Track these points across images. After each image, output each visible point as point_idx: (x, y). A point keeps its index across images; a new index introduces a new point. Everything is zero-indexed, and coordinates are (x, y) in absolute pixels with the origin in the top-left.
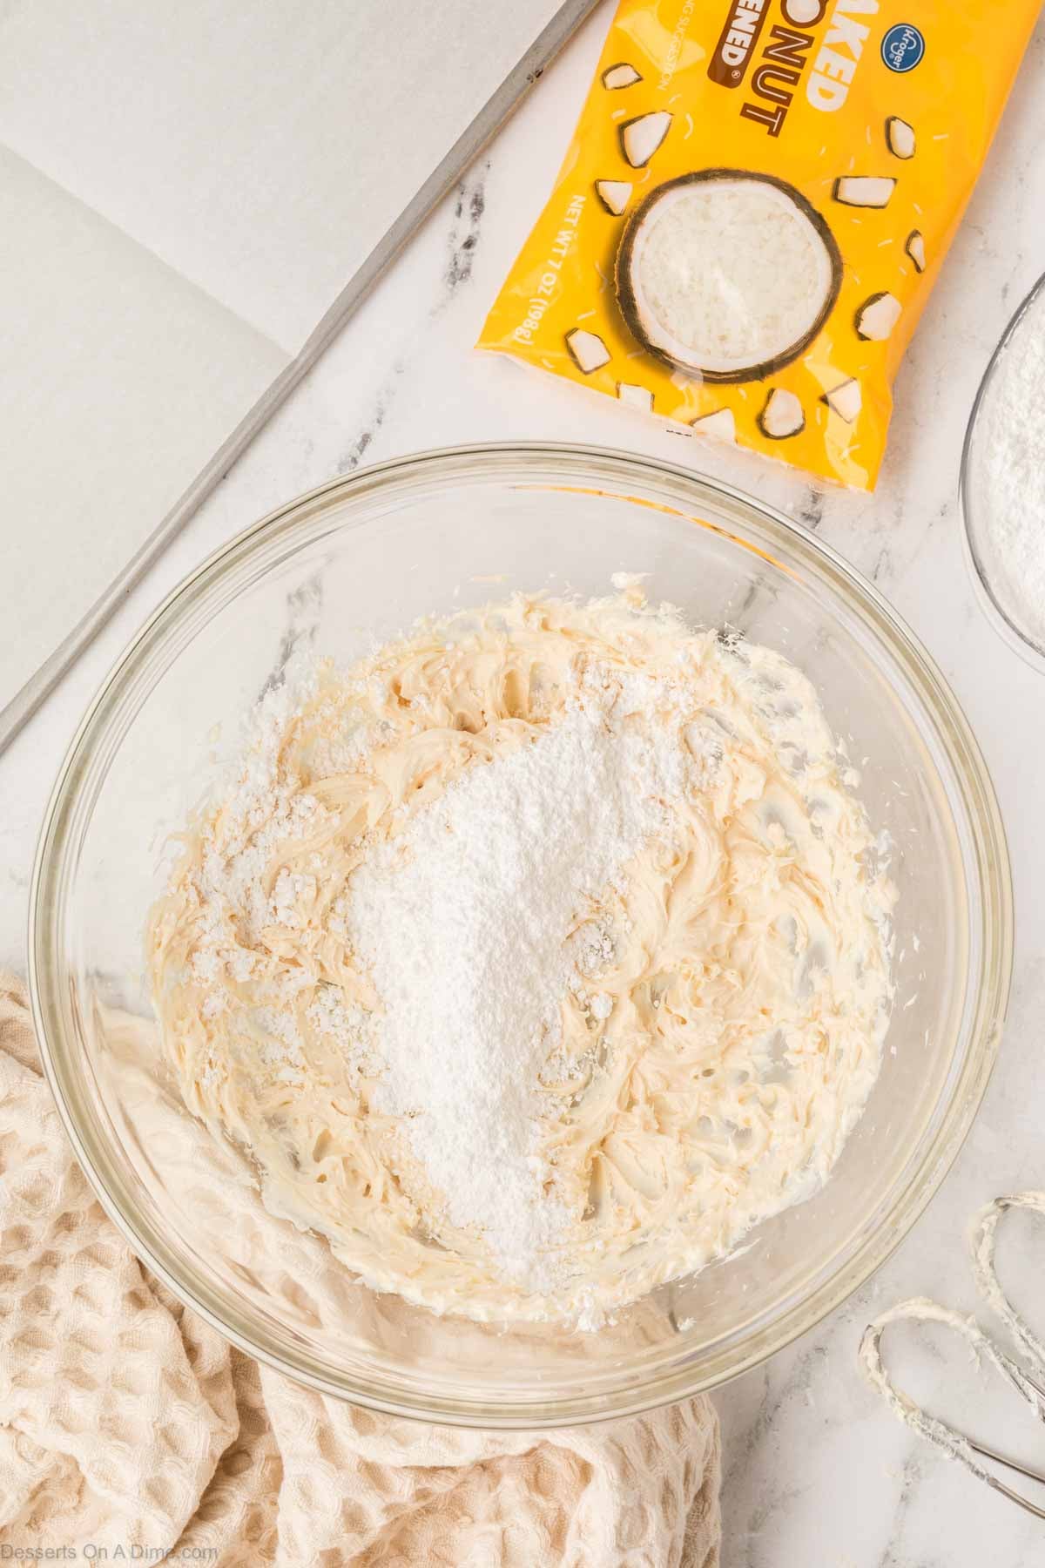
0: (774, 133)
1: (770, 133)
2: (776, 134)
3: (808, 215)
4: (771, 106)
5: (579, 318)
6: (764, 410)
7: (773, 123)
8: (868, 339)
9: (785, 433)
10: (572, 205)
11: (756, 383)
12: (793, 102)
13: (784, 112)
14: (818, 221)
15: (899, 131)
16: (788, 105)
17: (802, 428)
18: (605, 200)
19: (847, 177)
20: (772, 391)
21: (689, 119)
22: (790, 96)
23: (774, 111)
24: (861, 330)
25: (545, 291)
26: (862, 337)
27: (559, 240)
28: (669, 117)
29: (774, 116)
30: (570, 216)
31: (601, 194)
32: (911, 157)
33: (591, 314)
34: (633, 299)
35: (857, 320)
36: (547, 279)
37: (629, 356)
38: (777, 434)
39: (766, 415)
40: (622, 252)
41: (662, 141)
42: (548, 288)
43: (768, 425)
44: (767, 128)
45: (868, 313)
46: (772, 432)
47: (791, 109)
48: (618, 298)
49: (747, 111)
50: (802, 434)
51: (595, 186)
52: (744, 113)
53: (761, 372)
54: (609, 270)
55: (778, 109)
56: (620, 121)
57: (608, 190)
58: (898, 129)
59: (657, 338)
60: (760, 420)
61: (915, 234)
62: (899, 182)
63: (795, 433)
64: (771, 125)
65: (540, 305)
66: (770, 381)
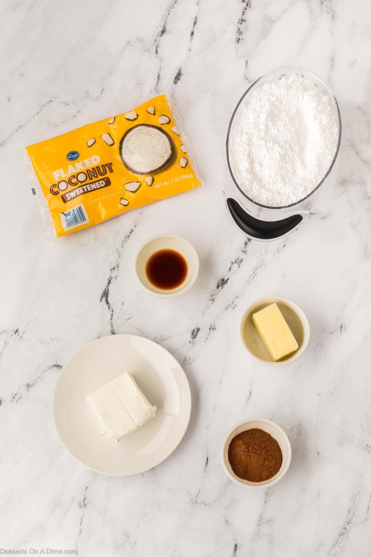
0: (111, 164)
1: (112, 165)
2: (111, 163)
3: (122, 145)
4: (107, 168)
5: (179, 168)
6: (166, 124)
7: (110, 165)
8: (137, 114)
9: (166, 117)
10: (158, 187)
11: (162, 128)
12: (103, 164)
13: (106, 165)
14: (121, 143)
15: (90, 143)
16: (104, 165)
17: (163, 115)
18: (152, 181)
19: (108, 145)
20: (161, 124)
21: (122, 181)
22: (102, 166)
23: (107, 167)
24: (136, 117)
25: (179, 179)
26: (138, 116)
27: (167, 184)
28: (125, 185)
29: (108, 166)
30: (160, 186)
31: (151, 183)
32: (93, 138)
33: (176, 166)
34: (167, 161)
35: (135, 119)
36: (176, 180)
37: (178, 154)
38: (168, 118)
39: (166, 123)
40: (159, 170)
41: (131, 182)
42: (178, 179)
43: (168, 121)
44: (111, 166)
45: (132, 118)
46: (168, 120)
47: (104, 164)
48: (169, 163)
49: (111, 171)
50: (164, 114)
51: (151, 185)
52: (112, 171)
53: (160, 129)
54: (165, 169)
55: (106, 166)
56: (134, 193)
57: (149, 182)
58: (89, 144)
59: (169, 152)
60: (168, 123)
61: (109, 124)
62: (100, 135)
63: (165, 116)
64: (110, 166)
65: (182, 177)
66: (160, 126)
